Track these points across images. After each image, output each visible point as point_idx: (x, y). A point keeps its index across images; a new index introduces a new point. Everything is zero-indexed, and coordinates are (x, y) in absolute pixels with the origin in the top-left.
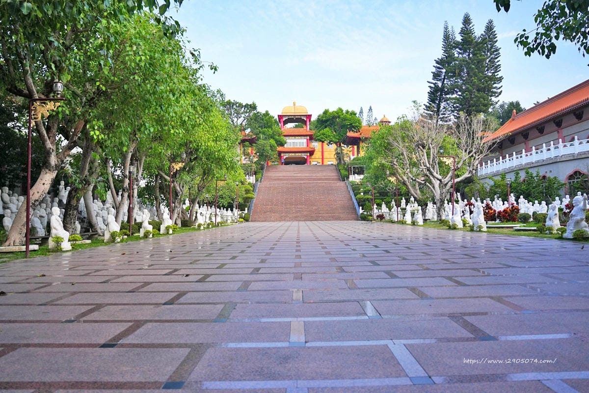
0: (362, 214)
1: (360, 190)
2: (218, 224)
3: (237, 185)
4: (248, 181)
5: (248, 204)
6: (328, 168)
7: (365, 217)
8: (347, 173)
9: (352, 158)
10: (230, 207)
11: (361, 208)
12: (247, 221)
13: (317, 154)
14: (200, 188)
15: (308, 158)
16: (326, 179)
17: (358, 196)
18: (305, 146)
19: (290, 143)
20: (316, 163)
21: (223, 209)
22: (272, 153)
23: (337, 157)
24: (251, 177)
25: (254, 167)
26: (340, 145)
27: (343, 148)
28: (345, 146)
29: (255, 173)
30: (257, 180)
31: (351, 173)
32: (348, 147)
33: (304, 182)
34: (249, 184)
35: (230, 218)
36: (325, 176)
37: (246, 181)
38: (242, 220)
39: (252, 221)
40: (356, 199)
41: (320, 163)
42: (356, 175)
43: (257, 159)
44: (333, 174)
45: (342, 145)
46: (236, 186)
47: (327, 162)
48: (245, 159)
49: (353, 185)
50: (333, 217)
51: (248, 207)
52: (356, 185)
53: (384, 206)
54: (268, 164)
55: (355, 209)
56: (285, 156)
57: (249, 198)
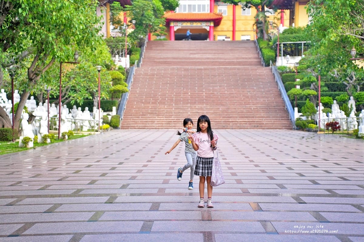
0: (298, 119)
1: (295, 80)
2: (64, 136)
3: (99, 71)
4: (118, 64)
5: (117, 101)
6: (244, 45)
7: (304, 125)
8: (273, 54)
9: (282, 29)
10: (88, 105)
11: (296, 109)
12: (115, 127)
13: (226, 24)
14: (31, 75)
15: (212, 30)
16: (239, 63)
17: (293, 91)
18: (207, 11)
19: (185, 6)
20: (223, 38)
21: (77, 108)
22: (157, 21)
23: (258, 28)
24: (123, 59)
25: (128, 43)
26: (263, 9)
27: (267, 14)
28: (271, 10)
29: (130, 52)
30: (132, 64)
31: (280, 53)
32: (276, 11)
33: (206, 67)
34: (119, 69)
35: (86, 124)
36: (237, 58)
37: (114, 65)
38: (107, 126)
39: (123, 128)
40: (289, 96)
41: (229, 38)
42: (288, 56)
43: (133, 30)
44: (251, 56)
45: (266, 9)
46: (97, 72)
47: (240, 37)
48: (115, 29)
49: (283, 73)
50: (250, 123)
51: (117, 105)
52: (287, 72)
53: (335, 107)
54: (149, 38)
55: (287, 111)
56: (176, 27)
57: (119, 91)
